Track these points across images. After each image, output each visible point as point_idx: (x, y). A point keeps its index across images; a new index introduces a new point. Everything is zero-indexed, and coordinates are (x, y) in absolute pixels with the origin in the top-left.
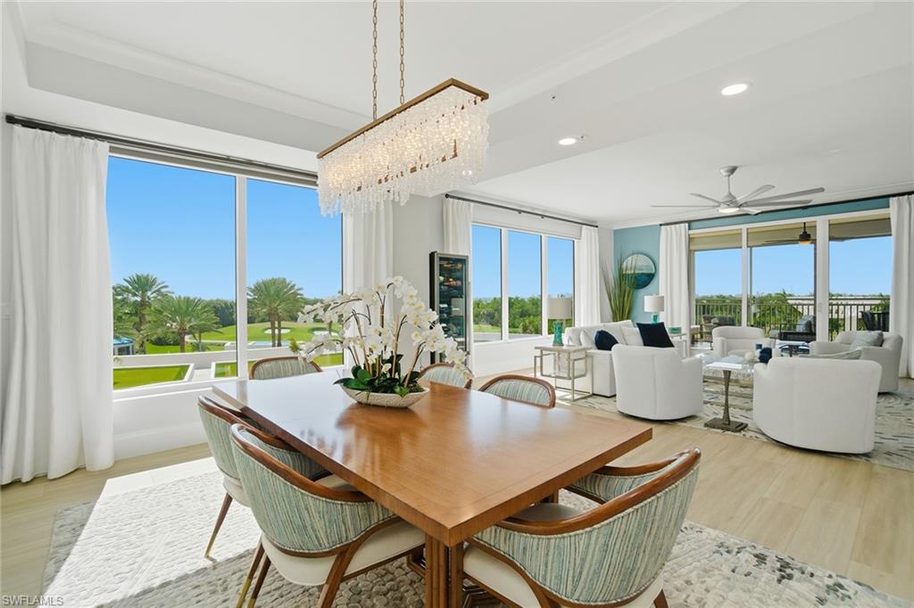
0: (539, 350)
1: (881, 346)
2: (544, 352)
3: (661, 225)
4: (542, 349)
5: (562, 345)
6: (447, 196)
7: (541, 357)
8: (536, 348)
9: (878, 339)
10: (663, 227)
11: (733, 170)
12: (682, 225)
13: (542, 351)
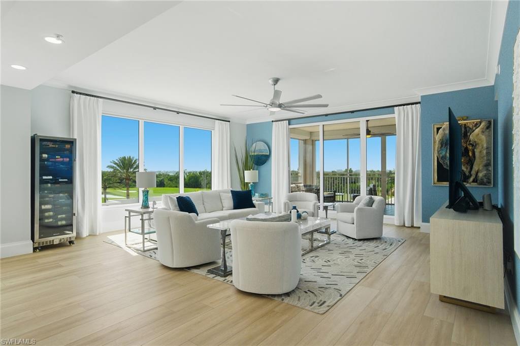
0: (128, 212)
1: (372, 206)
2: (132, 214)
3: (273, 121)
4: (130, 211)
5: (148, 207)
6: (73, 92)
7: (129, 217)
8: (126, 210)
9: (369, 201)
10: (274, 123)
11: (276, 81)
12: (285, 122)
13: (129, 214)
